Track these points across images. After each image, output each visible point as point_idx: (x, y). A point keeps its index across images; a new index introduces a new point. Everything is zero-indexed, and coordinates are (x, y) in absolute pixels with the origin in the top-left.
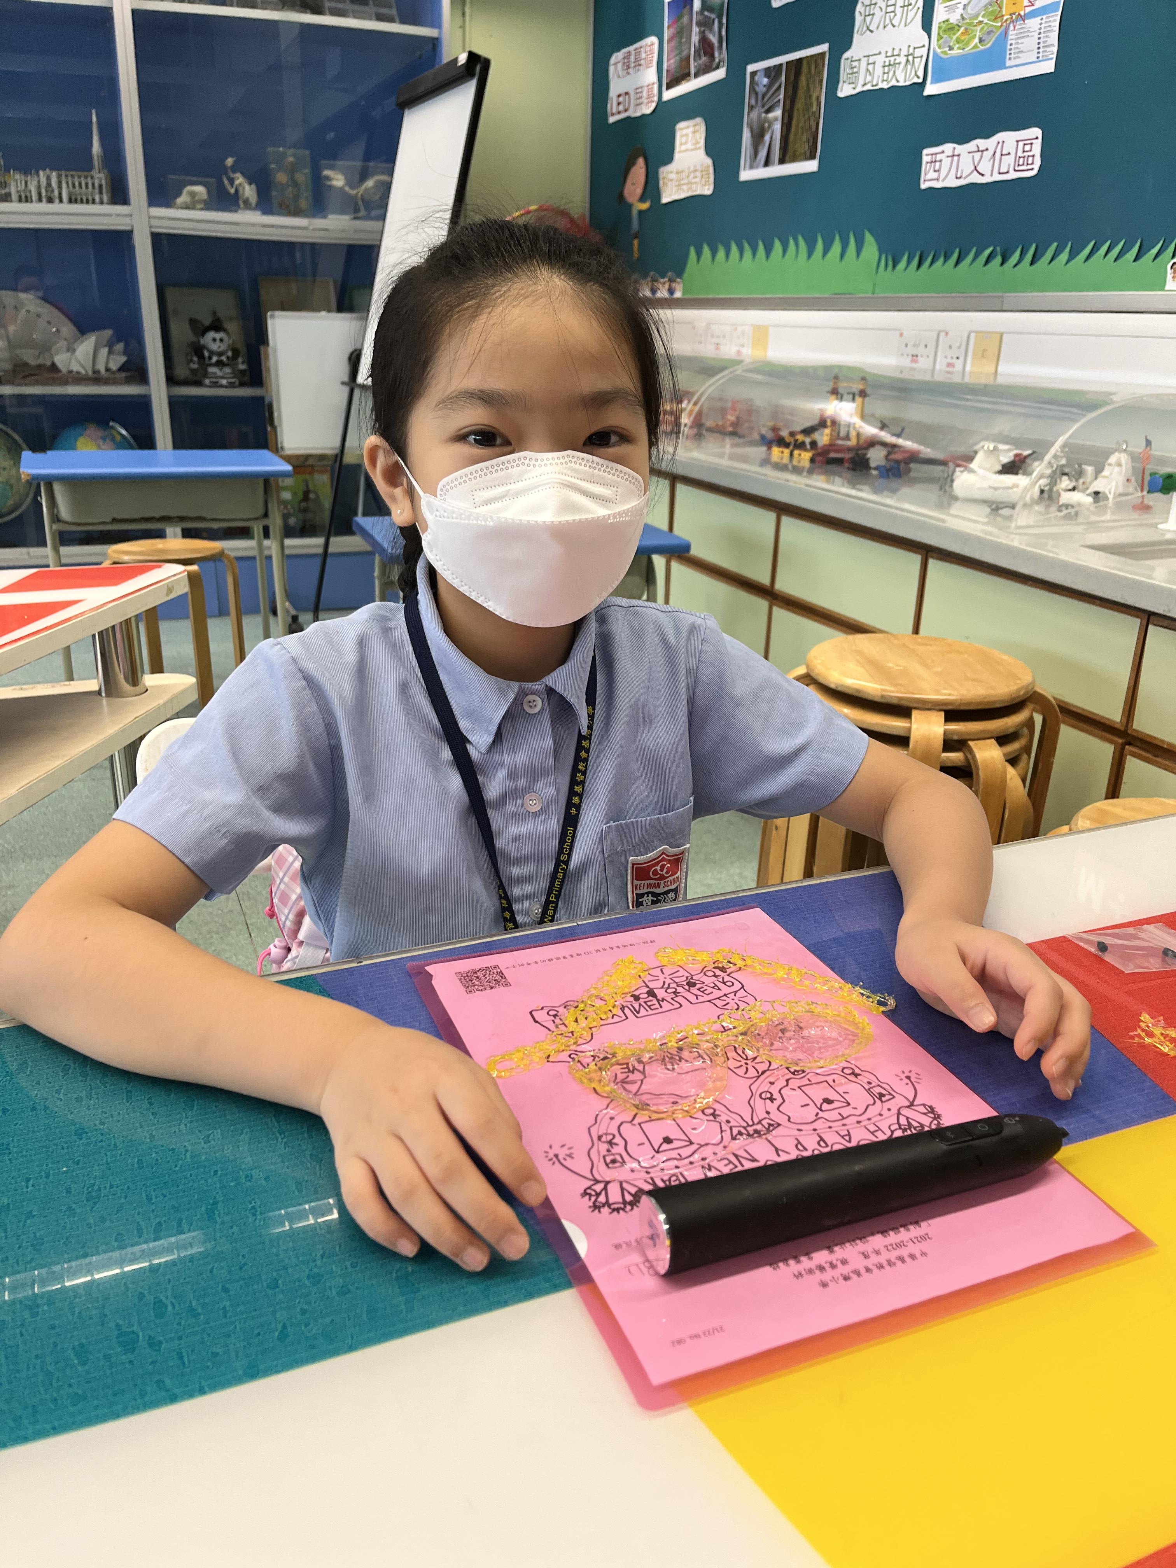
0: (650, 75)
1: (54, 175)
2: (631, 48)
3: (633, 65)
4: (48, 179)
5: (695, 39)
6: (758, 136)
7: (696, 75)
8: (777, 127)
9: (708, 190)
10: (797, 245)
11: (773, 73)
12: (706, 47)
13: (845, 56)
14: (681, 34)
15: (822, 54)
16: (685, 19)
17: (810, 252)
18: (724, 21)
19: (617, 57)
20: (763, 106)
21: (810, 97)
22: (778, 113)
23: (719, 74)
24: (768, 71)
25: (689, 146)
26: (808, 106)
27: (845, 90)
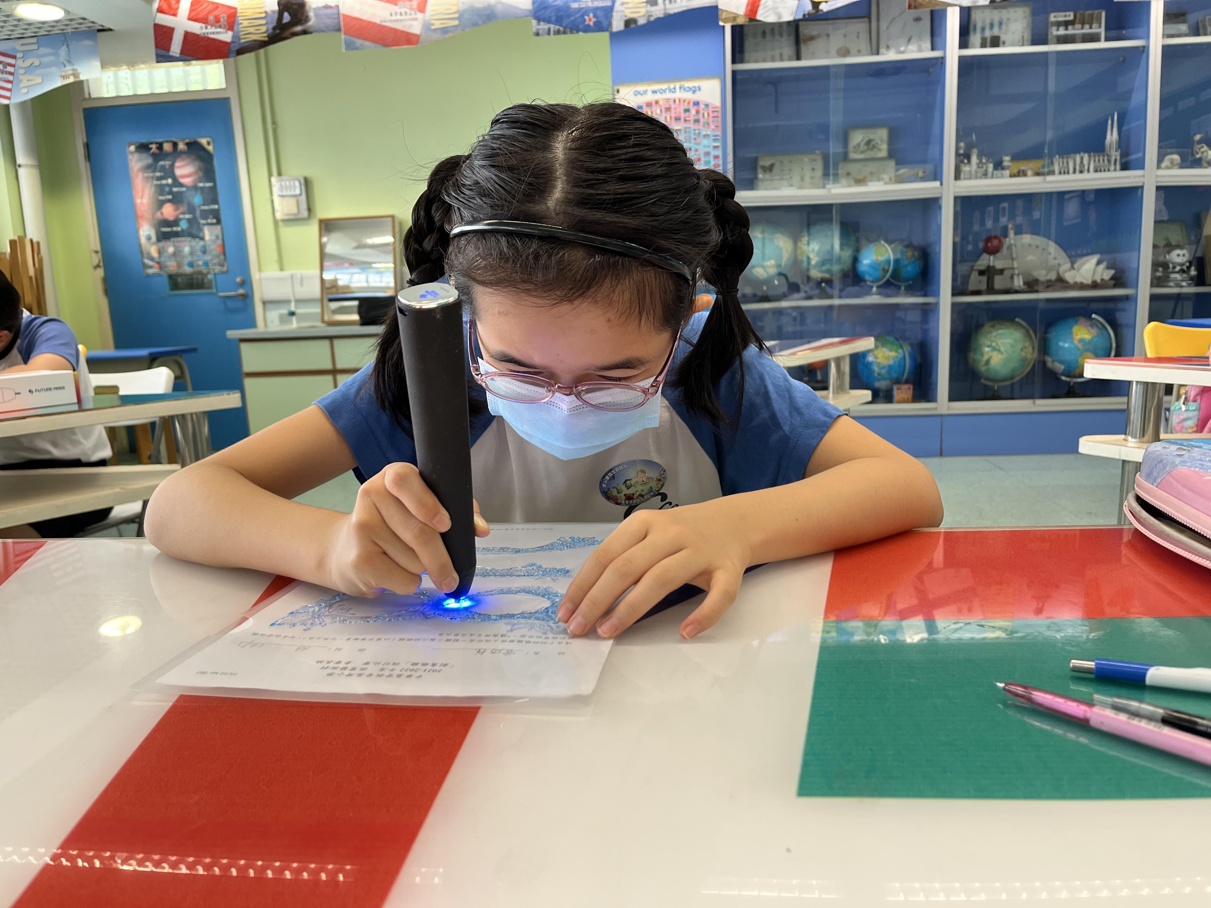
1: (1086, 157)
4: (1082, 159)
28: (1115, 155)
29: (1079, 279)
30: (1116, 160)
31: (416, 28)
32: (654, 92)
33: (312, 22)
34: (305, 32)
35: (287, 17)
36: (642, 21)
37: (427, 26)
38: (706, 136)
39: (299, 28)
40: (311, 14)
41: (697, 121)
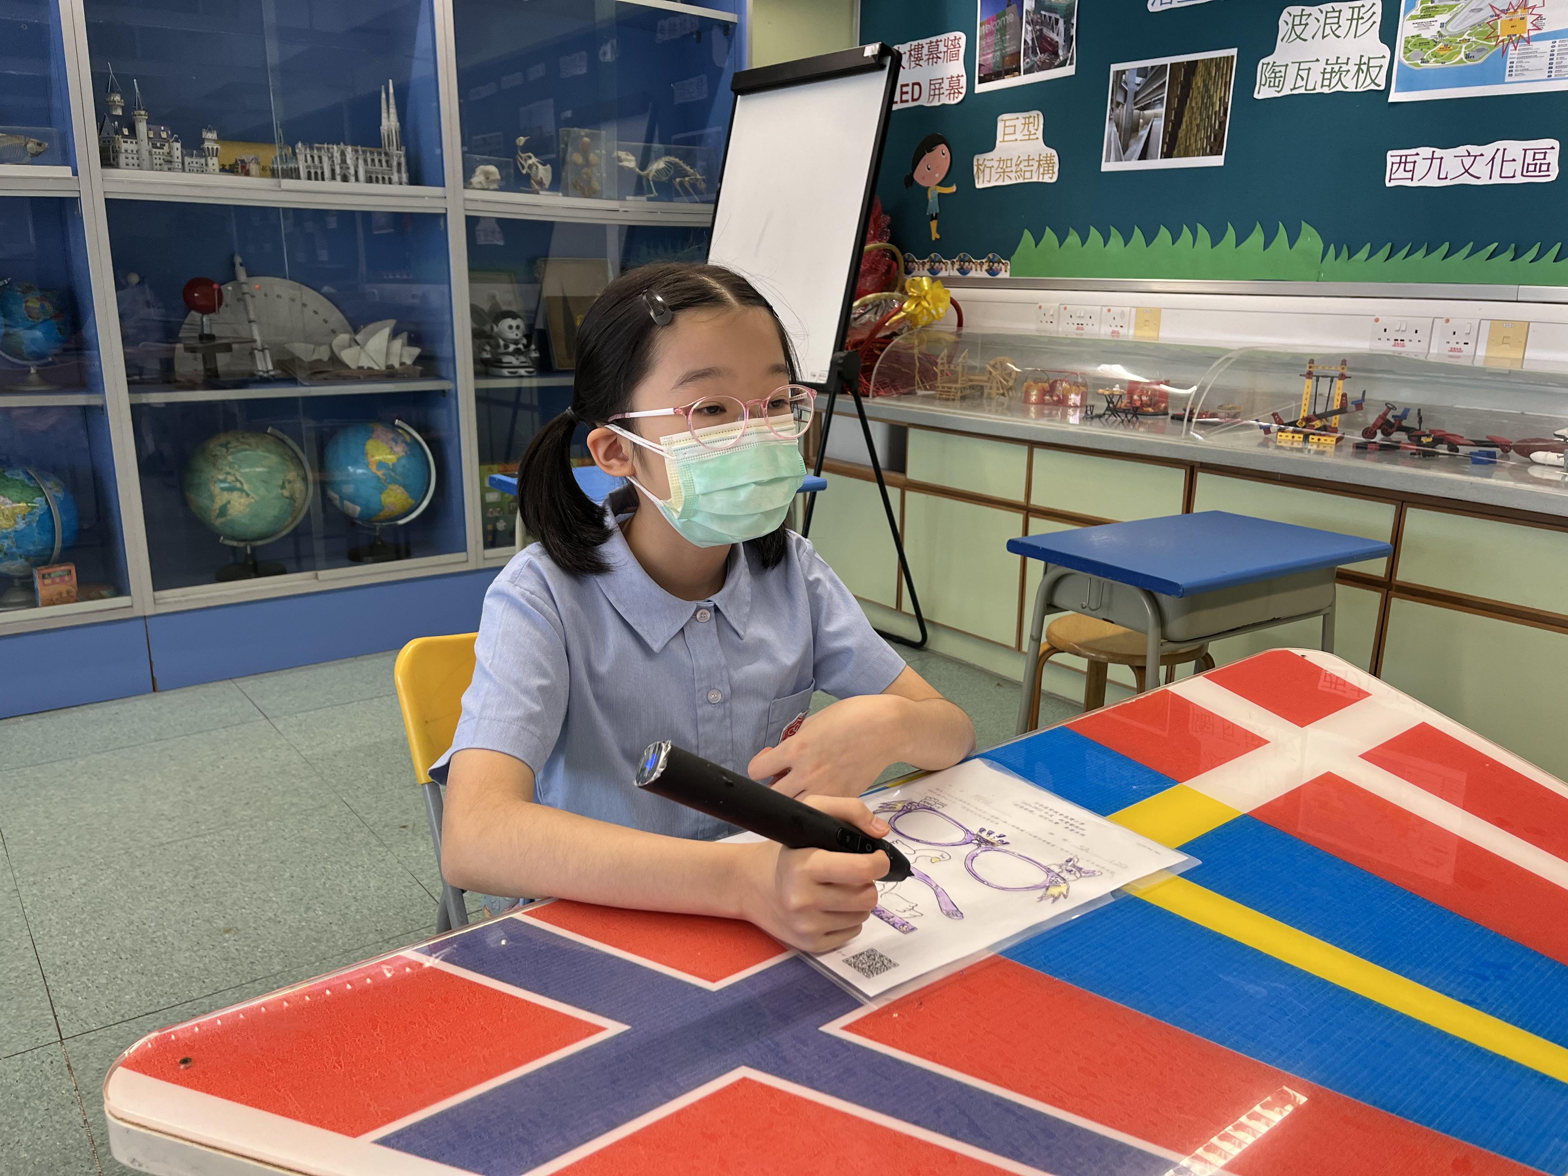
0: (955, 68)
1: (349, 151)
2: (927, 41)
3: (927, 58)
4: (343, 154)
5: (1027, 36)
6: (1129, 131)
7: (1028, 71)
8: (1159, 123)
9: (1051, 178)
10: (1194, 234)
11: (1152, 73)
12: (1044, 45)
13: (1264, 60)
14: (1005, 31)
15: (1229, 59)
16: (1010, 18)
17: (1215, 241)
18: (1074, 21)
20: (1135, 104)
21: (1210, 97)
22: (1161, 110)
23: (1065, 71)
24: (1142, 72)
25: (1018, 136)
26: (1207, 104)
27: (1265, 94)
28: (398, 155)
29: (365, 363)
30: (399, 164)
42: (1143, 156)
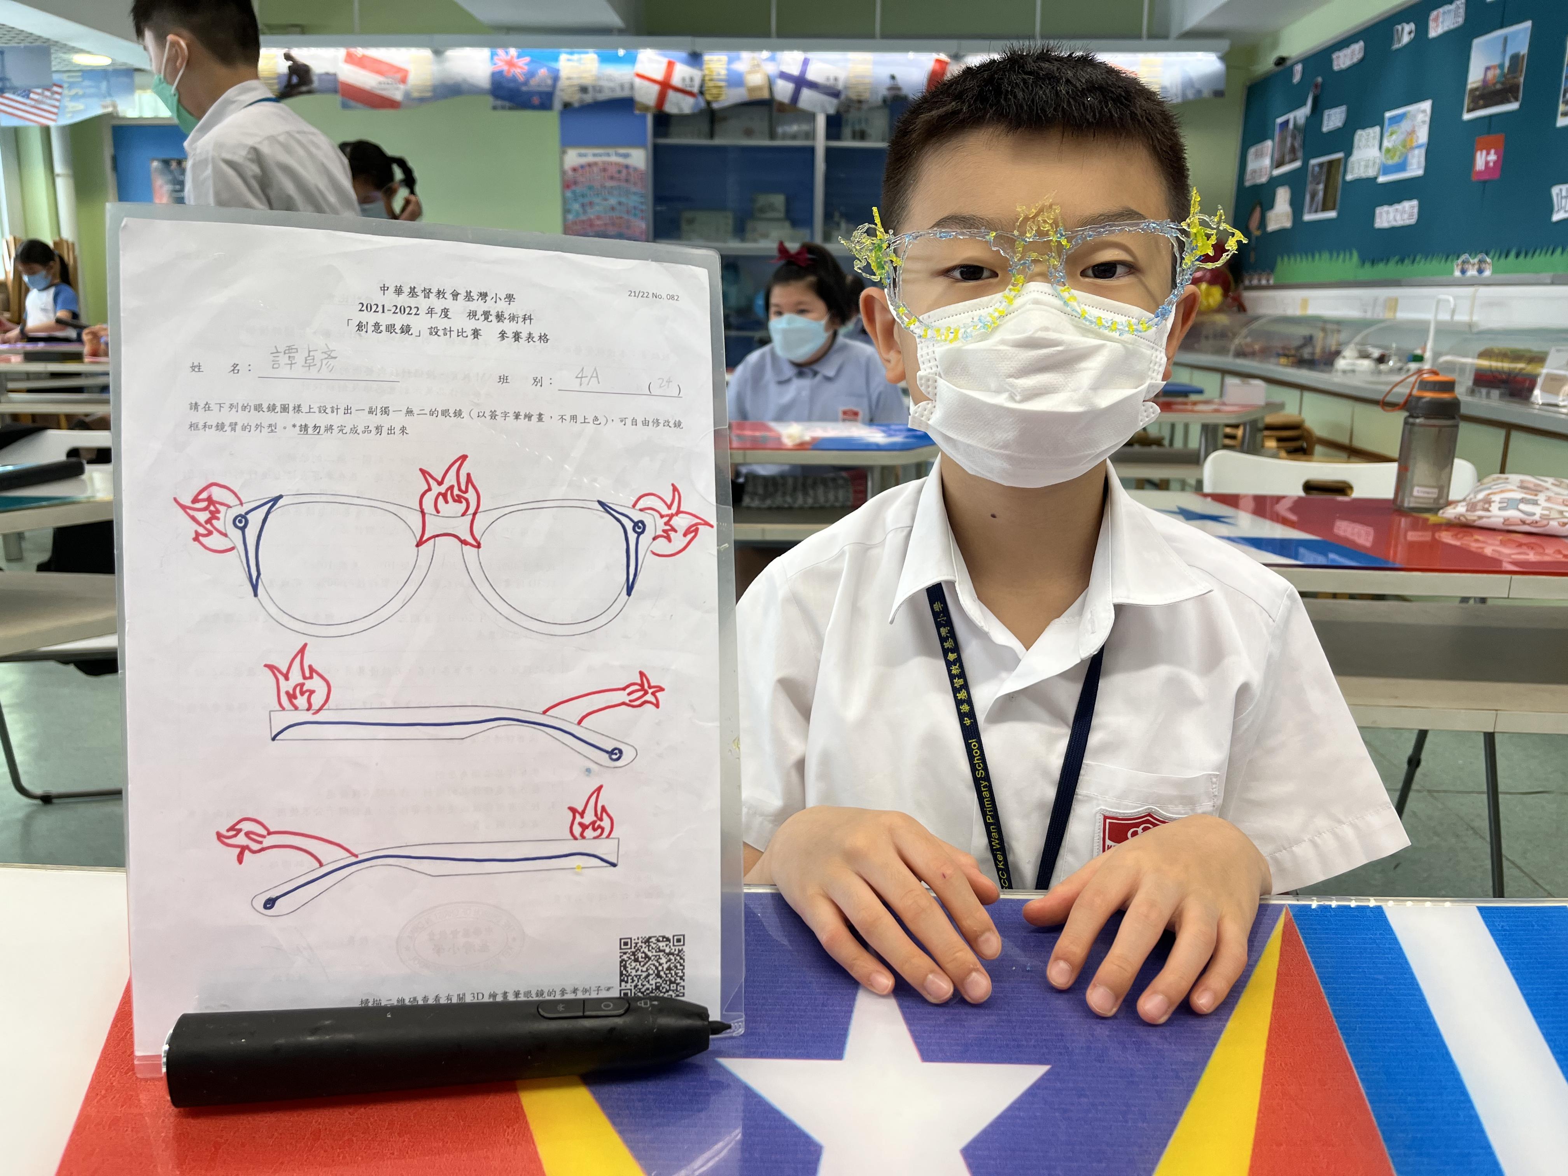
0: (1267, 162)
2: (1259, 146)
3: (1259, 155)
5: (1289, 144)
6: (1313, 196)
7: (1288, 163)
8: (1321, 194)
9: (1288, 224)
10: (1325, 255)
11: (1321, 165)
12: (1293, 150)
13: (1350, 160)
14: (1283, 140)
15: (1341, 158)
18: (1302, 137)
19: (1252, 151)
20: (1316, 183)
21: (1335, 179)
22: (1321, 187)
23: (1297, 164)
24: (1318, 164)
25: (1282, 201)
26: (1334, 184)
27: (1349, 177)
31: (398, 96)
32: (595, 155)
33: (316, 84)
34: (309, 92)
35: (295, 80)
36: (576, 105)
37: (407, 95)
38: (635, 194)
39: (304, 89)
40: (315, 79)
41: (627, 181)
42: (1316, 211)
